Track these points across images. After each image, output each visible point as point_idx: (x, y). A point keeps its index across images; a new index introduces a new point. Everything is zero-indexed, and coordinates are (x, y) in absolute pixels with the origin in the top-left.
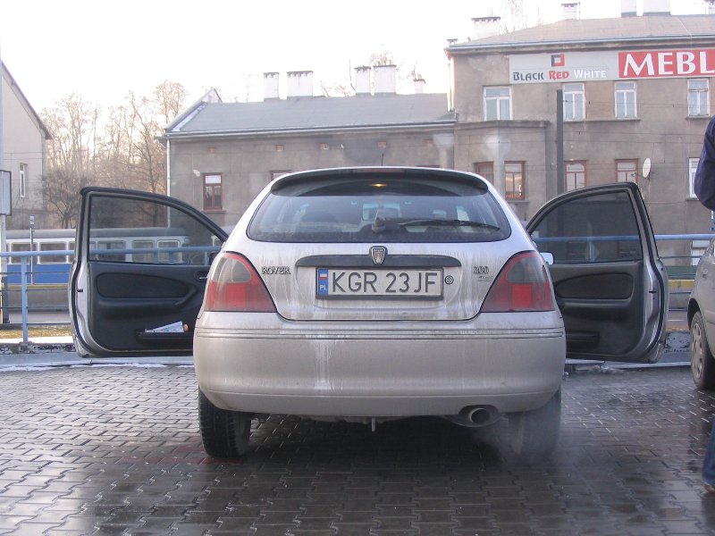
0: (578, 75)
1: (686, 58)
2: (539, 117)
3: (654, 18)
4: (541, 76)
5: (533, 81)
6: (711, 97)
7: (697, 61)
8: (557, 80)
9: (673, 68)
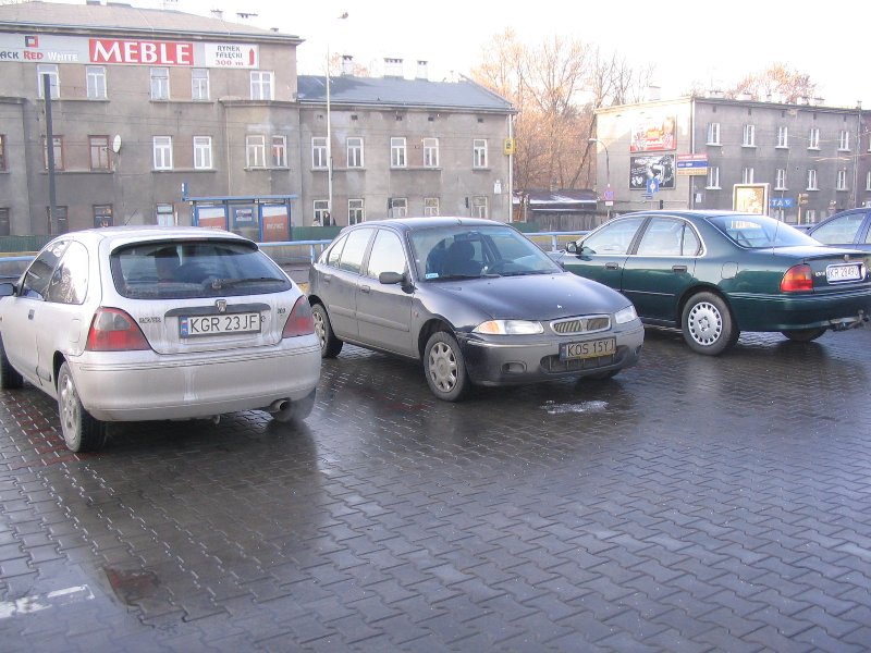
0: (52, 57)
1: (148, 48)
2: (16, 94)
3: (117, 8)
4: (15, 55)
5: (8, 59)
6: (171, 85)
7: (158, 52)
8: (31, 60)
9: (137, 56)
